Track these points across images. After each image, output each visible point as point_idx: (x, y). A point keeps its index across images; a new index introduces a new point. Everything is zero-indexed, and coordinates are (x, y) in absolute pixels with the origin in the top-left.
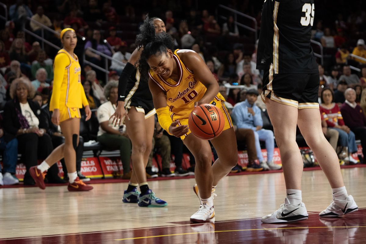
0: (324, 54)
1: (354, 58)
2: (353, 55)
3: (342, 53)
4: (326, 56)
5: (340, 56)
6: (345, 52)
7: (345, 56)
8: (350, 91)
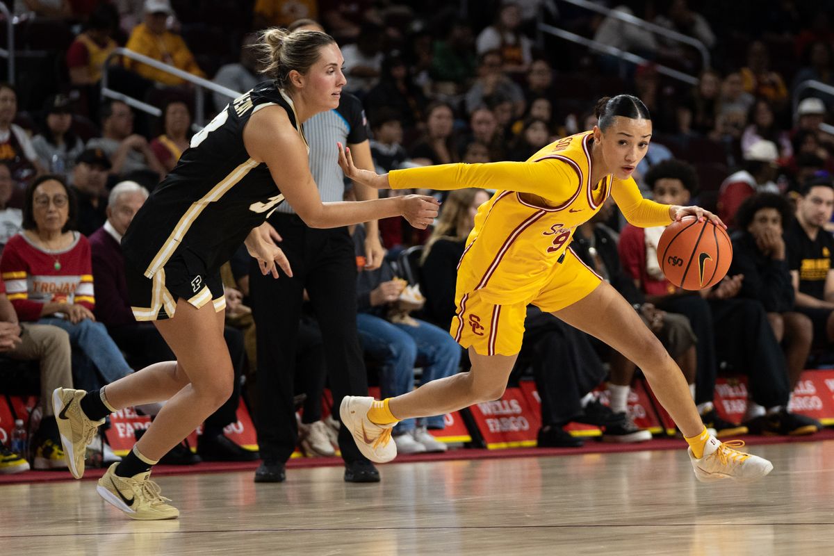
0: (19, 46)
1: (135, 63)
2: (128, 52)
3: (93, 48)
4: (28, 53)
5: (84, 57)
6: (103, 45)
7: (100, 56)
8: (130, 194)
